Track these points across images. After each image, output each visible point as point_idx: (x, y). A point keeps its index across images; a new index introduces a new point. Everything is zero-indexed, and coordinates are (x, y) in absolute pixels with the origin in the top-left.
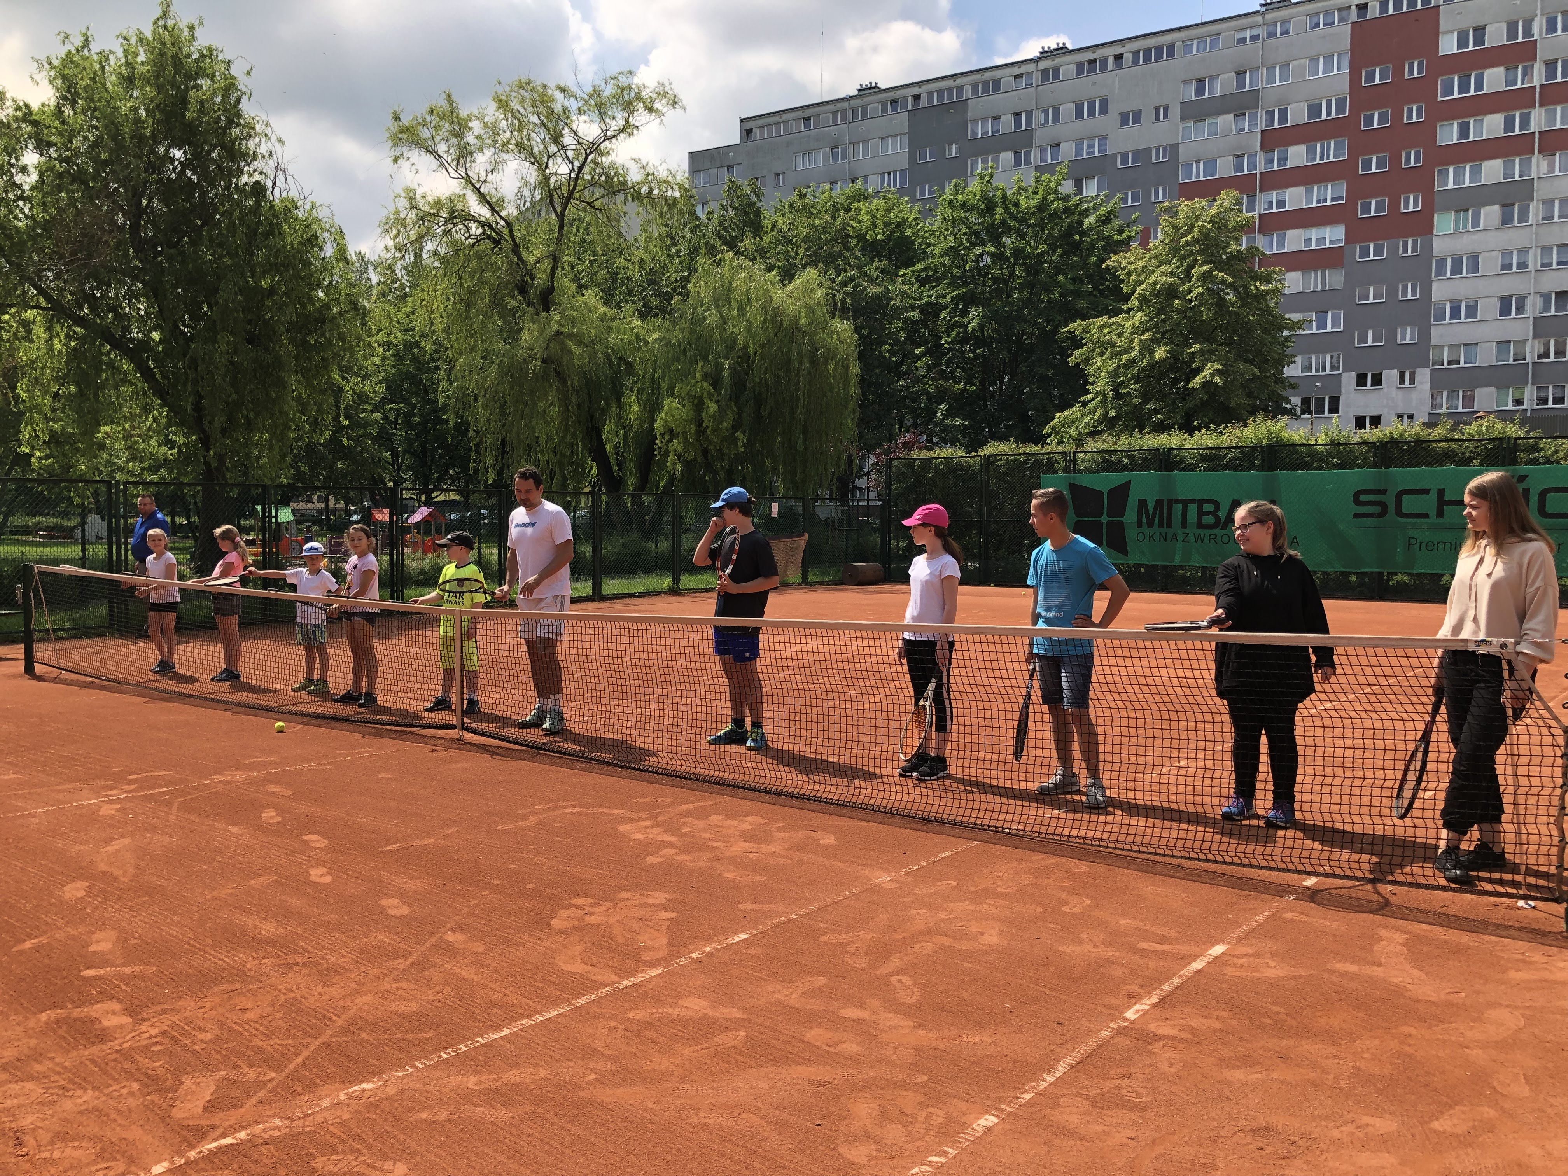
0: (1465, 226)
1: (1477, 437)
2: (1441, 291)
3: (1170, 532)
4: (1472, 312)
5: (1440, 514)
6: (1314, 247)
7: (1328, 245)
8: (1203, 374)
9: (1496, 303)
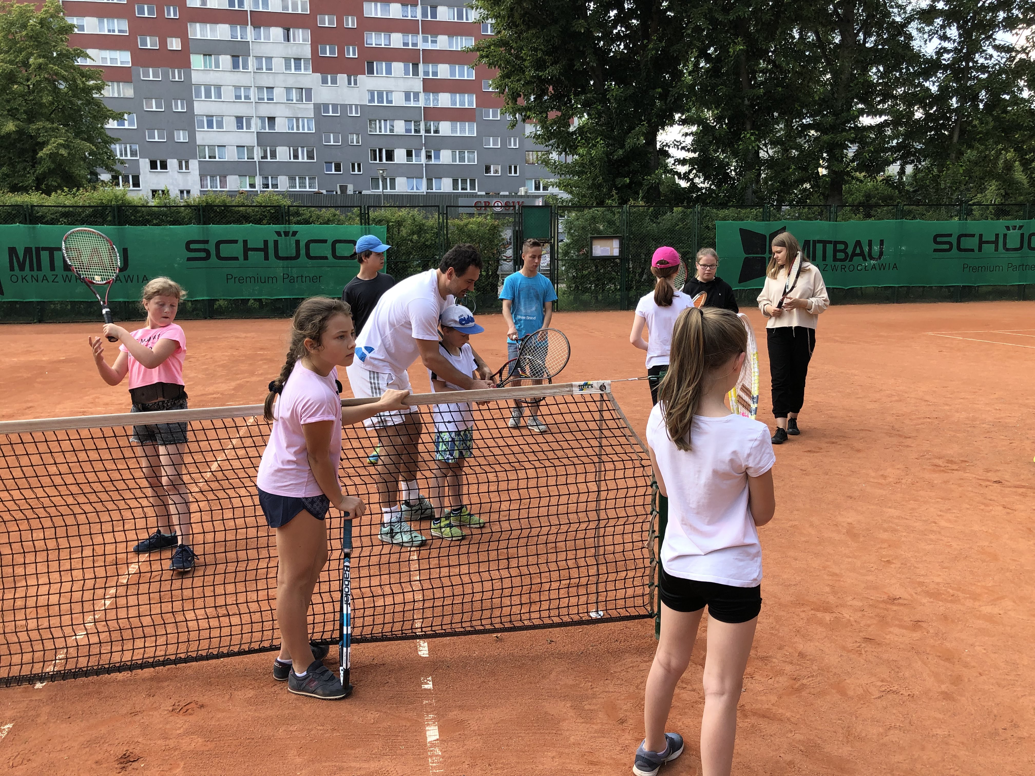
0: (211, 67)
1: (263, 204)
2: (200, 108)
3: (41, 274)
4: (220, 125)
5: (246, 258)
6: (109, 64)
7: (119, 65)
8: (49, 147)
9: (234, 120)
